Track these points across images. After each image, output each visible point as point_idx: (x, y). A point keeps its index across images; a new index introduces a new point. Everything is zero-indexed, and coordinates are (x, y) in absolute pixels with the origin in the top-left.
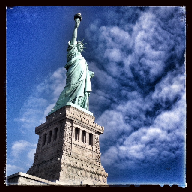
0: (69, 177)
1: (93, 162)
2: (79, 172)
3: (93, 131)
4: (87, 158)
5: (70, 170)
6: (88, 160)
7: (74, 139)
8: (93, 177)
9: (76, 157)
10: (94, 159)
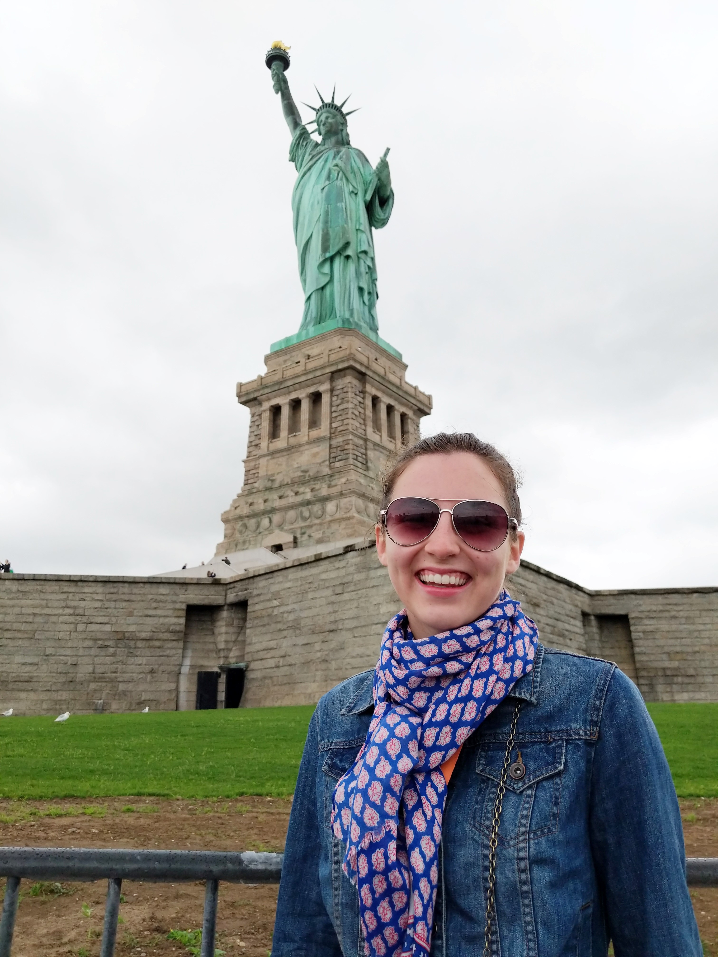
0: (236, 545)
1: (318, 472)
2: (265, 522)
3: (321, 383)
4: (302, 469)
5: (241, 528)
6: (302, 474)
7: (264, 444)
8: (306, 514)
9: (269, 484)
10: (324, 462)
